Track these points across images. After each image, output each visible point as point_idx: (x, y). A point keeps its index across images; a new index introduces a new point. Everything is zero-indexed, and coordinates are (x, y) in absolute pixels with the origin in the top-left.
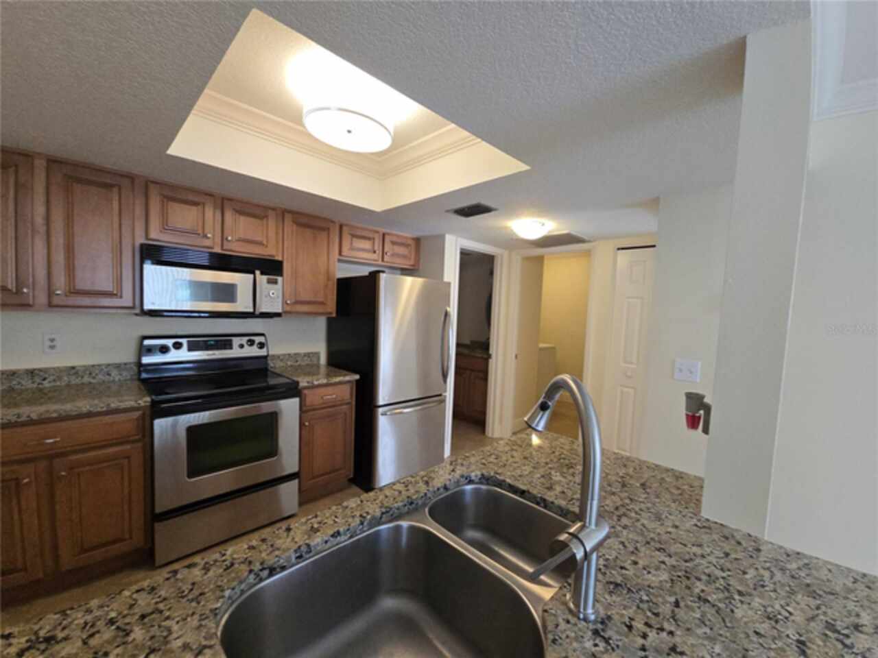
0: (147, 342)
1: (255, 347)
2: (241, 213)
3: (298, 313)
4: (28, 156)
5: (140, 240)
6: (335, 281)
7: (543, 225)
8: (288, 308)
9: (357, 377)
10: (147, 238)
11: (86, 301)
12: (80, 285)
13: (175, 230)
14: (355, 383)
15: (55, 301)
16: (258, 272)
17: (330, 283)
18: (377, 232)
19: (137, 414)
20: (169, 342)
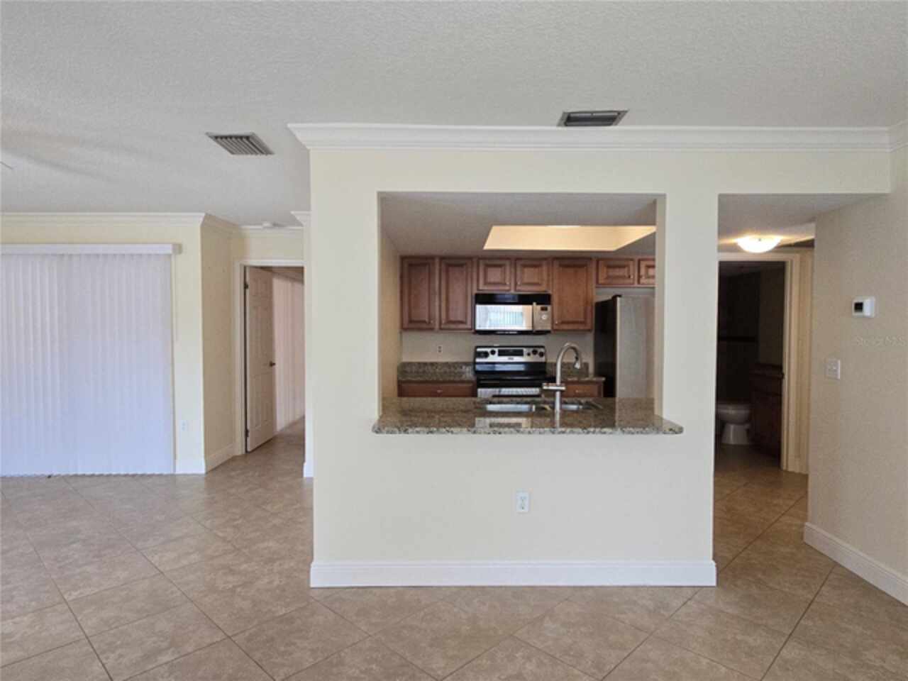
0: (479, 350)
1: (537, 355)
2: (525, 266)
3: (563, 330)
4: (432, 258)
5: (475, 291)
6: (594, 305)
7: (760, 240)
8: (555, 327)
9: (603, 379)
10: (478, 290)
11: (453, 326)
12: (452, 319)
13: (491, 284)
14: (602, 384)
15: (442, 326)
16: (534, 304)
17: (589, 308)
18: (632, 260)
19: (471, 385)
20: (489, 350)
